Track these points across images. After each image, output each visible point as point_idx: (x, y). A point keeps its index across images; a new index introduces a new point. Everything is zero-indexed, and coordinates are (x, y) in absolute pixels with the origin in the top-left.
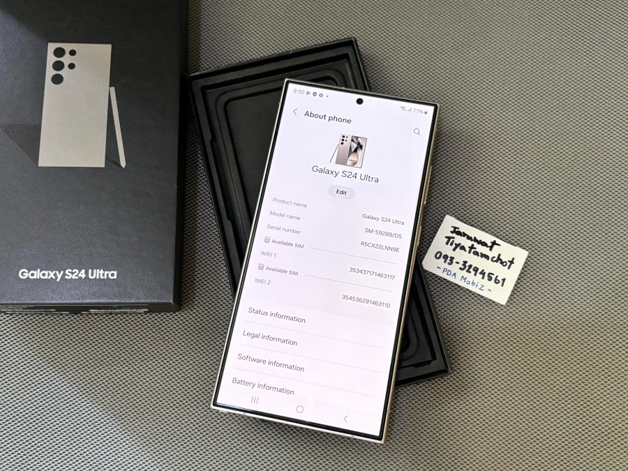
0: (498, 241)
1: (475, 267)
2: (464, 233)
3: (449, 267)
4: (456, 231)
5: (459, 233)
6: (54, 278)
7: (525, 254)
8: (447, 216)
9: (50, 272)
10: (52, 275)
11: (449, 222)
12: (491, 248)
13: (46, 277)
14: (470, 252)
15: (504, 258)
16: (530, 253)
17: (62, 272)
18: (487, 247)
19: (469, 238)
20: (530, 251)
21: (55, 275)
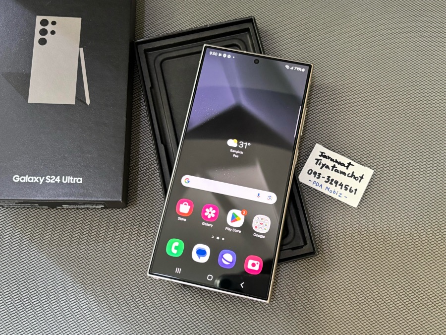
0: (353, 163)
1: (336, 181)
2: (328, 156)
3: (317, 180)
4: (323, 155)
5: (325, 157)
6: (38, 182)
7: (371, 172)
8: (317, 144)
9: (35, 177)
10: (36, 180)
11: (318, 149)
12: (347, 167)
13: (32, 181)
14: (332, 170)
15: (356, 175)
16: (375, 171)
17: (44, 178)
18: (345, 166)
19: (332, 160)
20: (375, 170)
21: (39, 179)
